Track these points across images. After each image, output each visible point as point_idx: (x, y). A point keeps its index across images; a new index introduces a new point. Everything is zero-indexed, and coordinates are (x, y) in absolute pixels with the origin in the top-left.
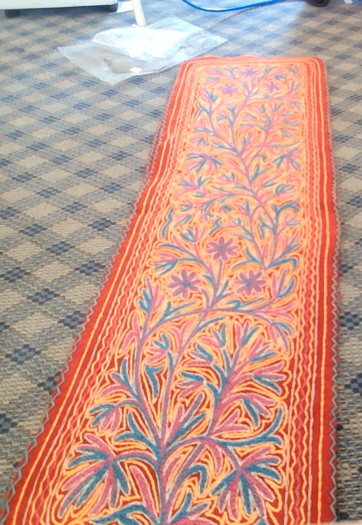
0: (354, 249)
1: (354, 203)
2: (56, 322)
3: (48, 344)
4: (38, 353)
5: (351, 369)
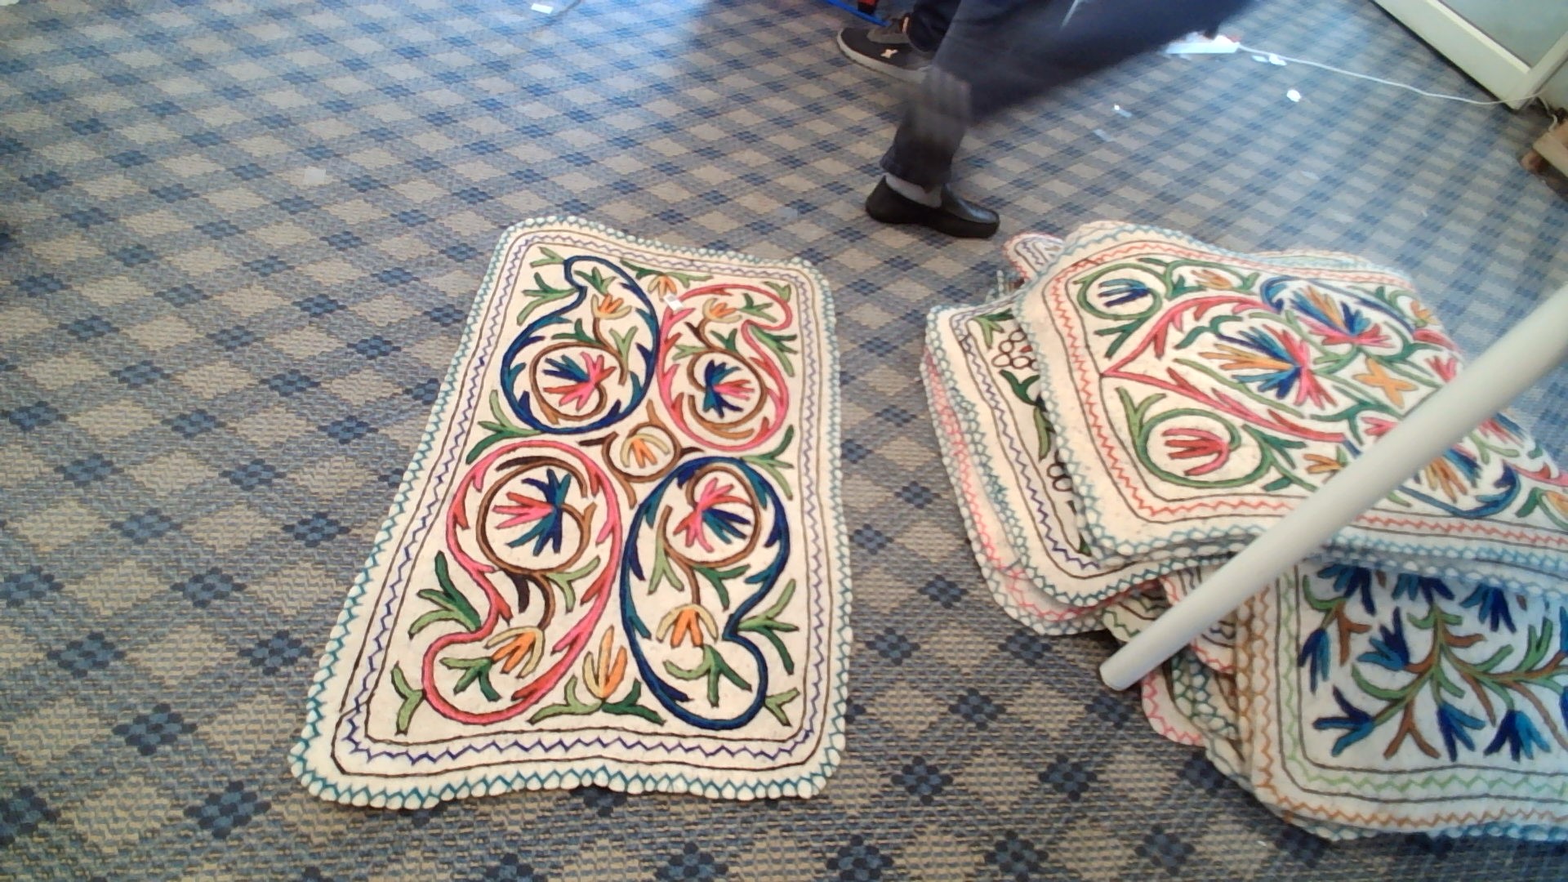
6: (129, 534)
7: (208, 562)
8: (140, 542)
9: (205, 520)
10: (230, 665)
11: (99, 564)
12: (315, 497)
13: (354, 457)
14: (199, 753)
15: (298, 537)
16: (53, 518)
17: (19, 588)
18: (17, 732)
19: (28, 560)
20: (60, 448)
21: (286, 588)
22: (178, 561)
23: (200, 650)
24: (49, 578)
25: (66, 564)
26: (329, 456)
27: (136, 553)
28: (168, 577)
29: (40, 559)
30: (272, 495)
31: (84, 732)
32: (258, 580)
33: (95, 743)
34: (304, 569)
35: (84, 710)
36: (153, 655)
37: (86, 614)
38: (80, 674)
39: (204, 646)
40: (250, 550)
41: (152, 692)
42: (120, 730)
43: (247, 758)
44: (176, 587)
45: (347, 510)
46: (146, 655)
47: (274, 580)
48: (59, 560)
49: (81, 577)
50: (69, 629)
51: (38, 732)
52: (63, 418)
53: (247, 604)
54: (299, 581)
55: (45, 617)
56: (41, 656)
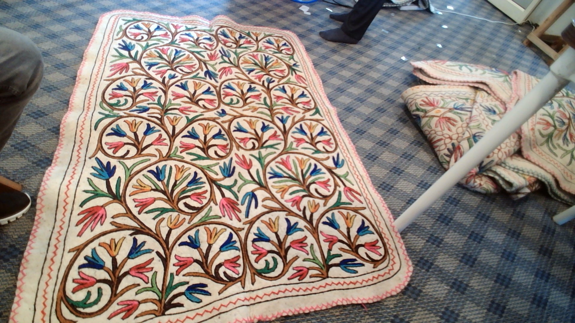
37: (7, 238)
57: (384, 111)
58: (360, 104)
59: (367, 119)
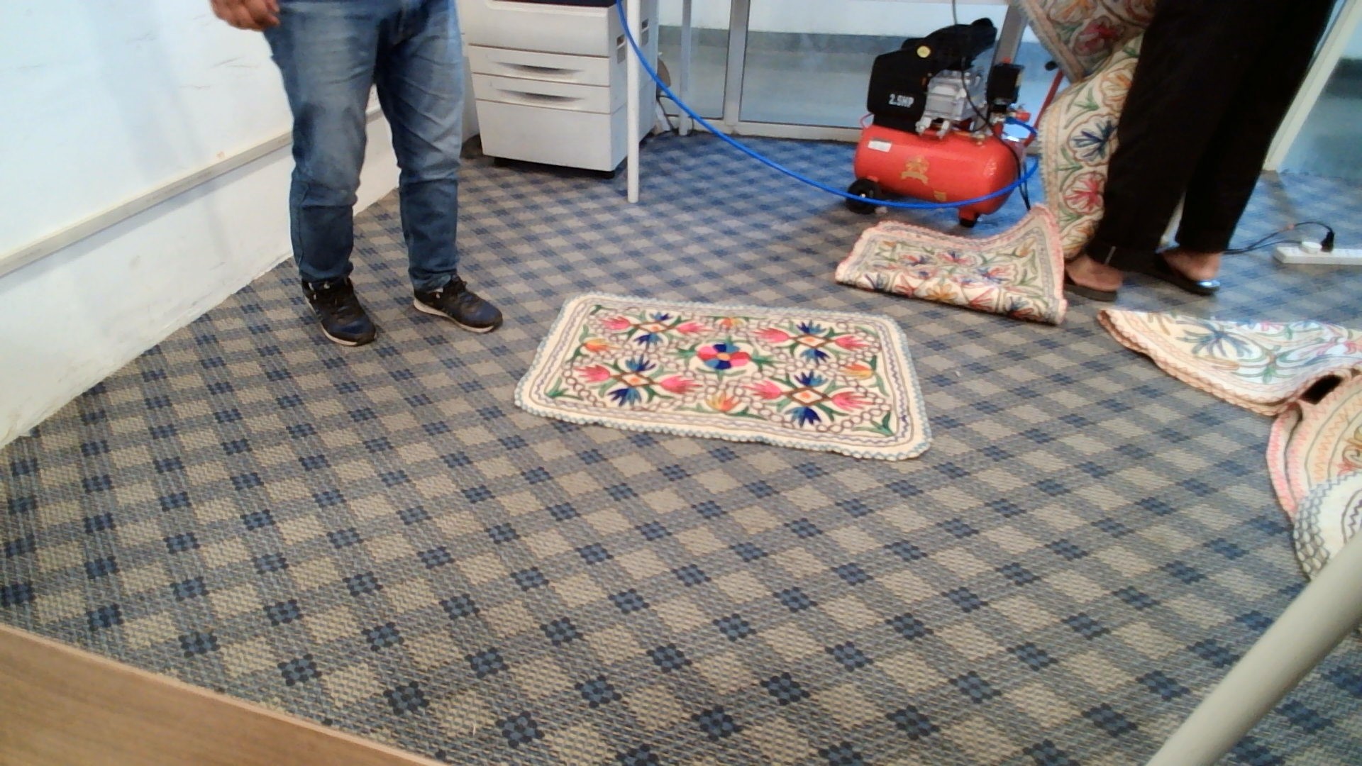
0: (779, 532)
1: (804, 469)
2: (393, 512)
3: (375, 535)
4: (360, 541)
5: (710, 694)
6: (334, 541)
7: (368, 567)
8: (338, 547)
9: (377, 540)
10: (354, 639)
11: (312, 556)
12: (443, 536)
13: (475, 513)
14: (315, 693)
15: (425, 560)
16: (300, 524)
17: (268, 563)
18: (232, 652)
19: (277, 548)
20: (320, 483)
21: (404, 594)
22: (353, 563)
23: (342, 624)
24: (282, 560)
25: (296, 554)
26: (460, 510)
27: (333, 554)
28: (344, 572)
29: (283, 548)
30: (419, 530)
31: (264, 662)
32: (391, 585)
33: (266, 670)
34: (419, 583)
35: (268, 647)
36: (317, 621)
37: (294, 587)
38: (275, 623)
39: (345, 621)
40: (395, 564)
41: (308, 645)
42: (282, 666)
43: (339, 704)
44: (346, 580)
45: (459, 548)
46: (313, 620)
47: (399, 586)
48: (292, 551)
49: (299, 563)
50: (281, 594)
51: (241, 655)
52: (329, 466)
53: (380, 599)
54: (414, 590)
55: (272, 584)
56: (261, 607)
57: (1165, 512)
58: (1092, 480)
59: (1101, 522)
